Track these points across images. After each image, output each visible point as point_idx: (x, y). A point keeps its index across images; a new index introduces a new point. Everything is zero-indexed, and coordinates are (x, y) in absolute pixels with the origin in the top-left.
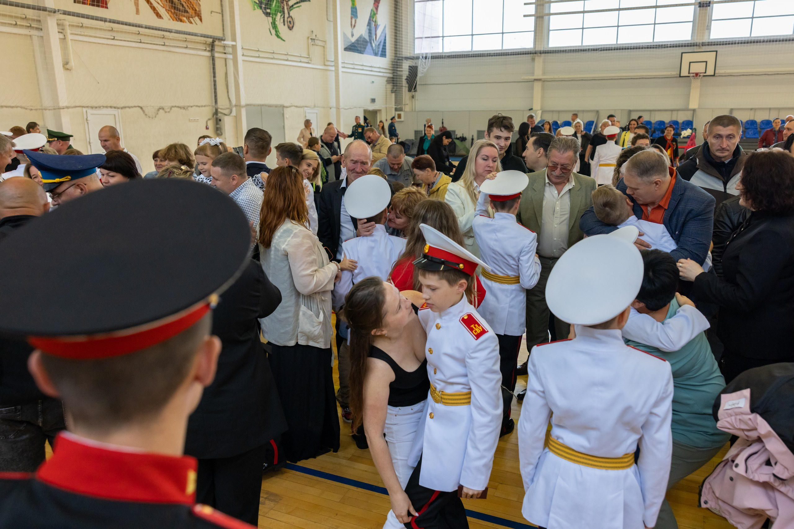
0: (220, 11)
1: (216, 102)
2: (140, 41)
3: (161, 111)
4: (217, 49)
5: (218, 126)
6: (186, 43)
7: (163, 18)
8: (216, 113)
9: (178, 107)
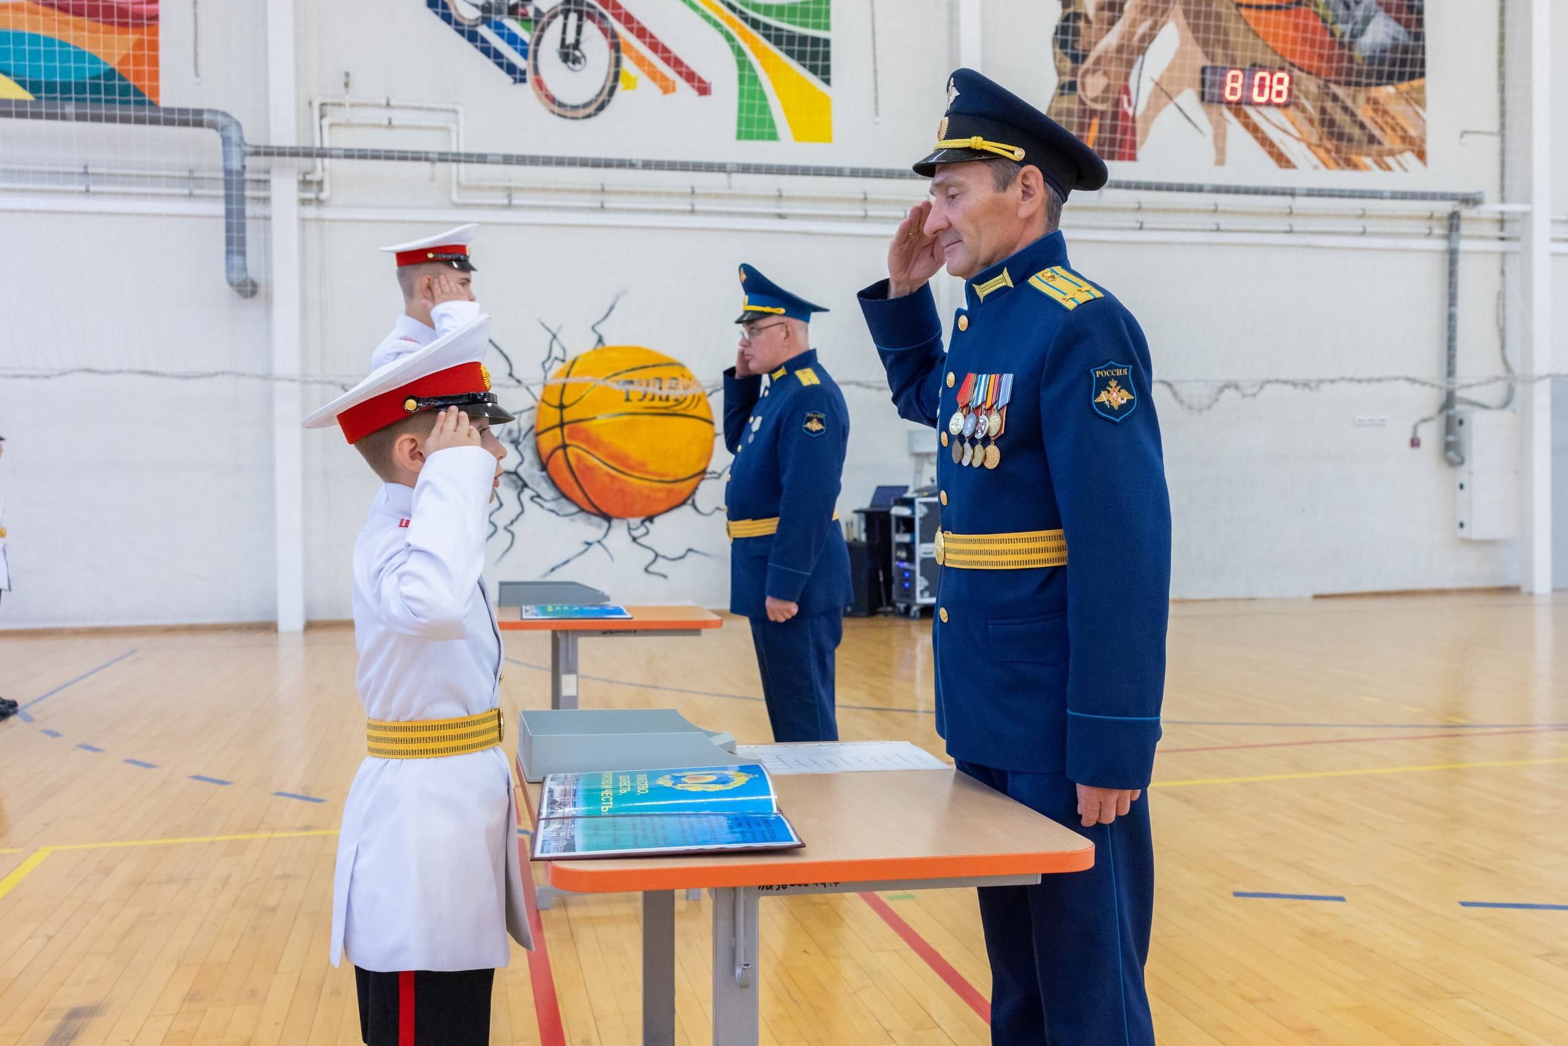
0: (1495, 127)
1: (1451, 372)
2: (1215, 227)
3: (1228, 392)
4: (1465, 229)
5: (1451, 438)
6: (1363, 222)
7: (1295, 167)
8: (1449, 401)
9: (1286, 382)
